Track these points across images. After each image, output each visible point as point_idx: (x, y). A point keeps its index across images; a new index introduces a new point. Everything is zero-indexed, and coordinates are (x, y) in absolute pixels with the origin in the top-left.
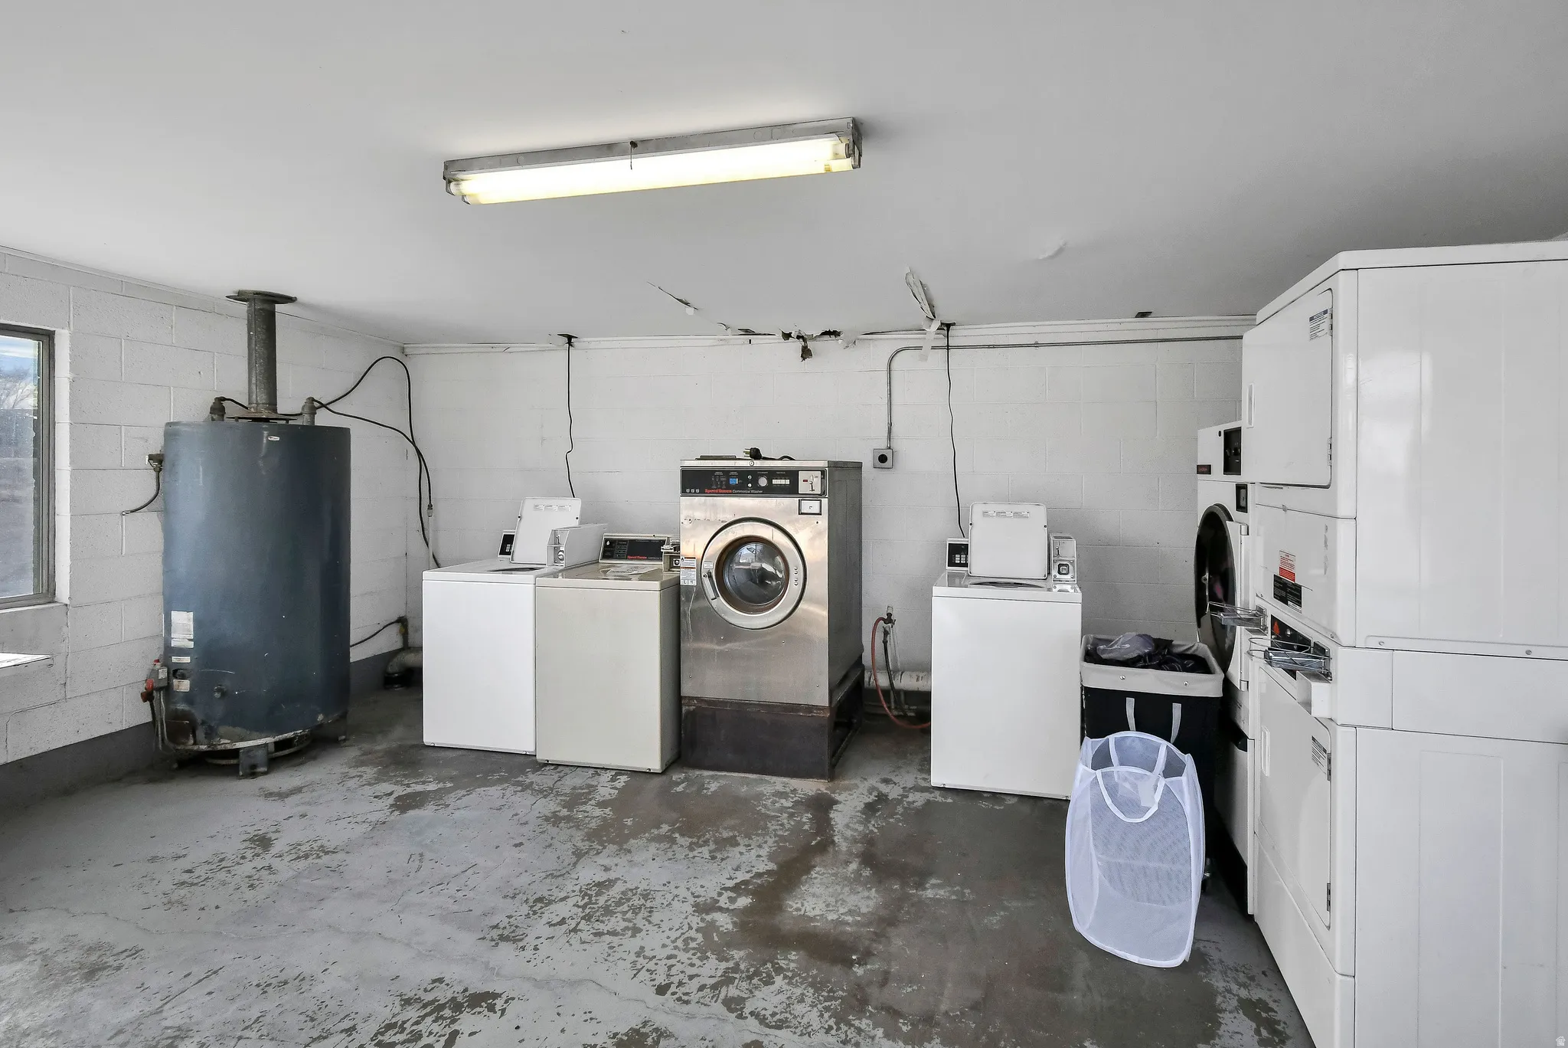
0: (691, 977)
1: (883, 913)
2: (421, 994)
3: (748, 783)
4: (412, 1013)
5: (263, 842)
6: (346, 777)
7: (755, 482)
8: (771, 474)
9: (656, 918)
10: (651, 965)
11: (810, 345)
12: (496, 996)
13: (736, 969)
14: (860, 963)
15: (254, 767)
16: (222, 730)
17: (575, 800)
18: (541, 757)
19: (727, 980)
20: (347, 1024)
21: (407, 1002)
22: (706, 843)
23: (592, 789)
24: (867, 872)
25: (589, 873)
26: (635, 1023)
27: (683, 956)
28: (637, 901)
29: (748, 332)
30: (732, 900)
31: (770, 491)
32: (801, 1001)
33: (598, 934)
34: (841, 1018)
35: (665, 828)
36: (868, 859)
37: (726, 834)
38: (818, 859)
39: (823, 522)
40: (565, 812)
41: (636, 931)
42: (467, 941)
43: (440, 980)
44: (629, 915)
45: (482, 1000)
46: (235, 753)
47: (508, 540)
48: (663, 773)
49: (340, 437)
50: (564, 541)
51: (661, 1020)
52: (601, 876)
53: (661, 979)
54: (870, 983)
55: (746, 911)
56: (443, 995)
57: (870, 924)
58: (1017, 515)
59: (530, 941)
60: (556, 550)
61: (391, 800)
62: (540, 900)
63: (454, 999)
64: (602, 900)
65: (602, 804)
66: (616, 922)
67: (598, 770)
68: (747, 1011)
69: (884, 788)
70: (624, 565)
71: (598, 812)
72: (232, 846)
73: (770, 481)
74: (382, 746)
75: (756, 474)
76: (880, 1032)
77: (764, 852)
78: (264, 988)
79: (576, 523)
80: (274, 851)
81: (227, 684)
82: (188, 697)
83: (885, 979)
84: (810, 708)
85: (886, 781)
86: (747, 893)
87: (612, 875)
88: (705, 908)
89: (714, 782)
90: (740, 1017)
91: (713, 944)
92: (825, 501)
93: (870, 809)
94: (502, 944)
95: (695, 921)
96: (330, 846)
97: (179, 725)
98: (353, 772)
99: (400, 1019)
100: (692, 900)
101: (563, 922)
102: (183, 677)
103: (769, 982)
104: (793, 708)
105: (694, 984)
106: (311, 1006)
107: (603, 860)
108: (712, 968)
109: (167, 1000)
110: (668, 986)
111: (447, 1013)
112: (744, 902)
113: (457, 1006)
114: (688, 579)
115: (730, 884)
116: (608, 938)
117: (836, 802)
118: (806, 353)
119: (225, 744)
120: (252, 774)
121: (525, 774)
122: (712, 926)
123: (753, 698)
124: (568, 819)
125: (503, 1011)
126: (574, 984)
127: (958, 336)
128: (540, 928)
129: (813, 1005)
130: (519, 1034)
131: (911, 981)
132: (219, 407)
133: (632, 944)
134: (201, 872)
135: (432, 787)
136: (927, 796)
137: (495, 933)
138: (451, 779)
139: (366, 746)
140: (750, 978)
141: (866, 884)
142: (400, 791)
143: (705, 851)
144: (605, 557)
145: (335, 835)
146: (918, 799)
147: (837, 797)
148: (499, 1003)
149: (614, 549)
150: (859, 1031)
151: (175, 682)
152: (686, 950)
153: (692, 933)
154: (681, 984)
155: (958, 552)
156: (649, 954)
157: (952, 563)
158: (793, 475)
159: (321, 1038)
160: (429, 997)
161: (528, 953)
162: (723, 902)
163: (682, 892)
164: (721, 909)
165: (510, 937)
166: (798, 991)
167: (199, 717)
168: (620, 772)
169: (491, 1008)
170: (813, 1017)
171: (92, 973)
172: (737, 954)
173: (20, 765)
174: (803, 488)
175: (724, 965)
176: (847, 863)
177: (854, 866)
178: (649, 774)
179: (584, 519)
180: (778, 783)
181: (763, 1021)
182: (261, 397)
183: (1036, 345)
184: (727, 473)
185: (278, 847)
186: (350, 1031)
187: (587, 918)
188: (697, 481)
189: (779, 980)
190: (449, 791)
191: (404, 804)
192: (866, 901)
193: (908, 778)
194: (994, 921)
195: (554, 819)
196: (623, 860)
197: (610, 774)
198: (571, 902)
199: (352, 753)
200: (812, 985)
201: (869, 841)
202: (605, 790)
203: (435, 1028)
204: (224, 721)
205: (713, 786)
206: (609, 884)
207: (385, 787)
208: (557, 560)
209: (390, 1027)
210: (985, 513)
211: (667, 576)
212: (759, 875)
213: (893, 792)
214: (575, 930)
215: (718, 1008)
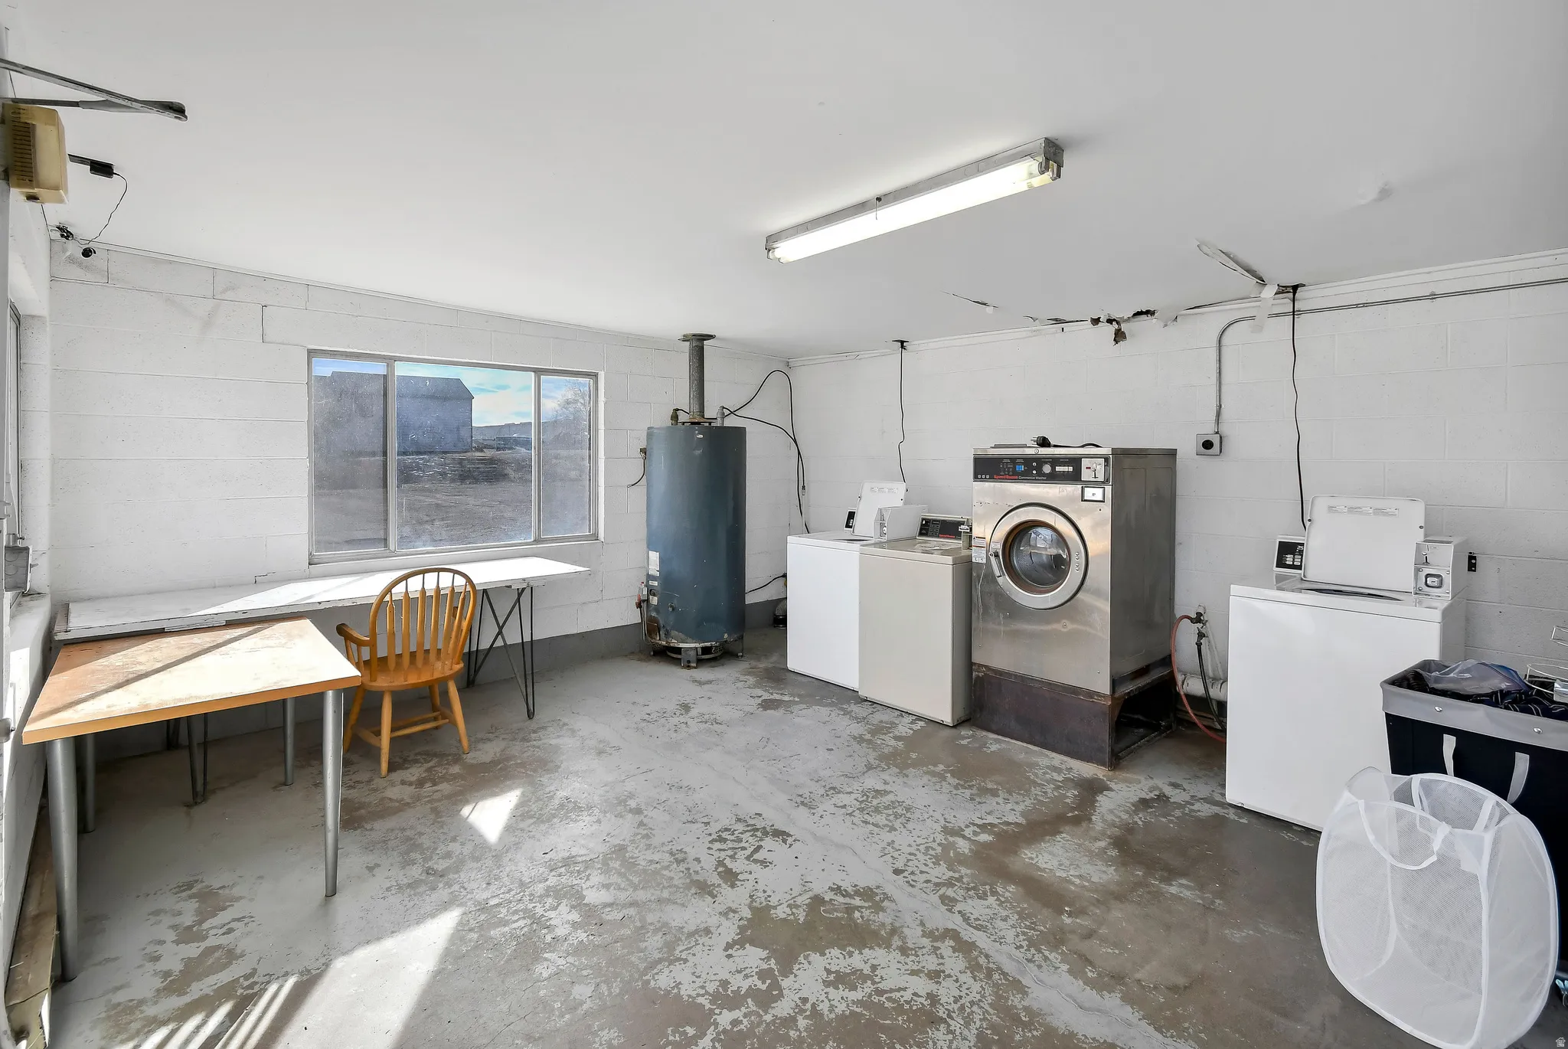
0: (922, 872)
1: (1113, 887)
2: (747, 818)
3: (1028, 752)
4: (740, 827)
5: (686, 708)
6: (738, 680)
7: (1039, 469)
8: (1055, 461)
9: (910, 826)
10: (896, 854)
11: (1124, 327)
12: (789, 835)
13: (960, 879)
14: (1070, 914)
15: (689, 662)
16: (674, 633)
17: (879, 730)
18: (862, 693)
19: (949, 883)
20: (706, 820)
21: (739, 820)
22: (971, 787)
23: (894, 725)
24: (1114, 853)
25: (872, 782)
26: (872, 884)
27: (920, 856)
28: (900, 811)
29: (1058, 321)
30: (975, 833)
31: (1054, 478)
32: (1005, 919)
33: (866, 822)
34: (1032, 943)
35: (941, 767)
36: (1119, 843)
37: (990, 786)
38: (1067, 828)
39: (1107, 510)
40: (868, 737)
41: (892, 829)
42: (781, 799)
43: (760, 815)
44: (891, 818)
45: (781, 835)
46: (678, 650)
47: (851, 515)
48: (954, 727)
49: (739, 433)
50: (886, 518)
51: (889, 889)
52: (880, 787)
53: (900, 865)
54: (1073, 932)
55: (985, 845)
56: (760, 824)
57: (1096, 891)
58: (1379, 511)
59: (819, 811)
60: (882, 525)
61: (759, 701)
62: (833, 788)
63: (764, 828)
64: (875, 802)
65: (897, 738)
66: (880, 819)
67: (903, 713)
68: (956, 909)
69: (1168, 791)
70: (934, 542)
71: (893, 742)
72: (671, 706)
73: (1053, 468)
74: (762, 665)
75: (1041, 461)
76: (1065, 967)
77: (1021, 807)
78: (671, 787)
79: (900, 504)
80: (690, 714)
81: (675, 603)
82: (657, 609)
83: (1090, 935)
84: (1091, 694)
85: (1175, 786)
86: (994, 833)
87: (888, 788)
88: (950, 831)
89: (995, 744)
90: (950, 911)
91: (947, 856)
92: (1109, 489)
93: (1144, 803)
94: (801, 807)
95: (940, 838)
96: (719, 720)
97: (652, 627)
98: (742, 678)
99: (733, 827)
100: (943, 822)
101: (844, 807)
102: (654, 595)
103: (983, 897)
104: (1075, 690)
105: (924, 877)
106: (690, 805)
107: (885, 776)
108: (941, 872)
109: (628, 777)
110: (903, 871)
111: (759, 834)
112: (985, 838)
113: (765, 833)
114: (979, 556)
115: (979, 822)
116: (871, 827)
117: (1109, 789)
118: (1119, 336)
119: (674, 643)
120: (689, 667)
121: (849, 703)
122: (953, 845)
123: (1036, 674)
124: (869, 742)
125: (791, 845)
126: (841, 847)
127: (1307, 299)
128: (827, 806)
129: (1013, 927)
130: (796, 862)
131: (1115, 945)
132: (675, 417)
133: (888, 837)
134: (654, 716)
135: (786, 698)
136: (1216, 809)
137: (799, 799)
138: (799, 696)
139: (754, 663)
140: (968, 889)
141: (1111, 861)
142: (766, 696)
143: (968, 792)
144: (921, 534)
145: (723, 713)
146: (1205, 810)
147: (1112, 785)
148: (790, 840)
149: (929, 528)
150: (1046, 958)
151: (651, 597)
152: (925, 854)
153: (935, 845)
154: (912, 873)
155: (1289, 552)
156: (896, 845)
157: (1281, 563)
158: (1076, 462)
159: (691, 822)
160: (751, 822)
161: (816, 818)
162: (968, 832)
163: (937, 815)
164: (964, 837)
165: (807, 804)
166: (1004, 913)
167: (662, 623)
168: (920, 718)
169: (785, 841)
170: (1010, 935)
171: (600, 753)
172: (964, 870)
173: (583, 636)
174: (1086, 475)
175: (951, 874)
176: (1096, 839)
177: (1103, 844)
178: (941, 724)
179: (907, 501)
180: (1057, 759)
181: (966, 919)
182: (696, 408)
183: (1433, 296)
184: (1013, 460)
185: (694, 712)
186: (707, 823)
187: (861, 810)
188: (988, 467)
189: (991, 900)
190: (796, 703)
191: (767, 705)
192: (1103, 874)
193: (1202, 789)
194: (1237, 936)
195: (860, 739)
196: (900, 781)
197: (911, 718)
198: (853, 796)
199: (744, 665)
200: (1018, 913)
201: (1129, 829)
202: (904, 728)
203: (751, 839)
204: (673, 628)
205: (994, 747)
206: (886, 793)
207: (759, 692)
208: (882, 534)
209: (726, 830)
210: (1331, 508)
211: (965, 552)
212: (1008, 824)
213: (1177, 796)
214: (850, 814)
215: (935, 899)
